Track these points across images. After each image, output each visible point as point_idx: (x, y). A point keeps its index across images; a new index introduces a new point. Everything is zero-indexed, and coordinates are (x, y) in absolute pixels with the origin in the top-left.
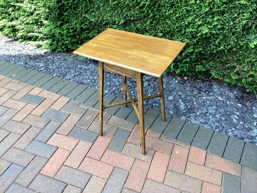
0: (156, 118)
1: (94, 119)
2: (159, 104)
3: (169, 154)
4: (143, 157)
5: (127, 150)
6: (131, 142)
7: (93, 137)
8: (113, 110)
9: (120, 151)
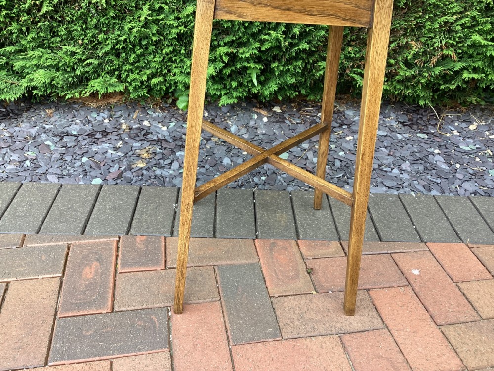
0: (290, 207)
1: (116, 271)
2: (268, 176)
3: (404, 284)
4: (355, 322)
5: (296, 320)
6: (285, 291)
7: (155, 327)
8: (158, 225)
9: (277, 333)
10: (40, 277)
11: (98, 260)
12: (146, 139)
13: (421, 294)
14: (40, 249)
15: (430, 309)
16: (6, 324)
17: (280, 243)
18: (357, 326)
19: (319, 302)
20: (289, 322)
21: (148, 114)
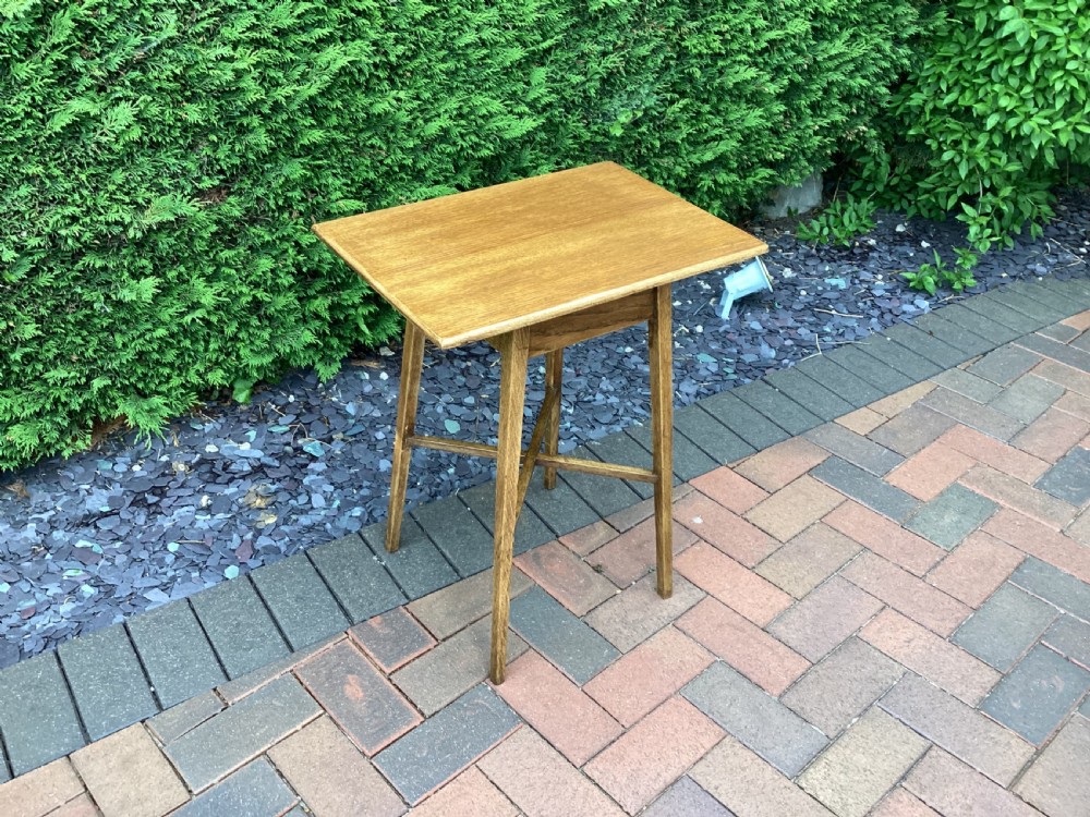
1: (384, 672)
2: (455, 465)
3: (696, 540)
4: (677, 602)
5: (622, 629)
6: (590, 604)
7: (487, 709)
8: (379, 594)
9: (616, 653)
10: (299, 727)
11: (350, 671)
12: (236, 476)
13: (717, 543)
14: (259, 695)
15: (734, 555)
16: (317, 796)
17: (542, 551)
18: (682, 606)
19: (631, 599)
20: (618, 634)
21: (195, 430)
